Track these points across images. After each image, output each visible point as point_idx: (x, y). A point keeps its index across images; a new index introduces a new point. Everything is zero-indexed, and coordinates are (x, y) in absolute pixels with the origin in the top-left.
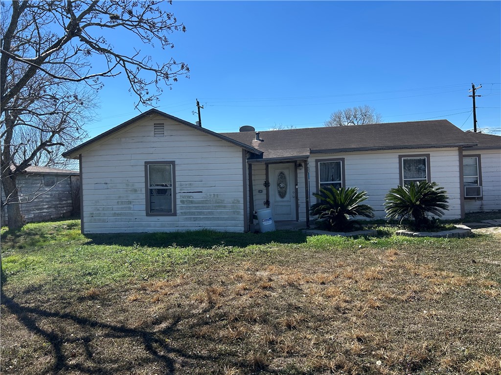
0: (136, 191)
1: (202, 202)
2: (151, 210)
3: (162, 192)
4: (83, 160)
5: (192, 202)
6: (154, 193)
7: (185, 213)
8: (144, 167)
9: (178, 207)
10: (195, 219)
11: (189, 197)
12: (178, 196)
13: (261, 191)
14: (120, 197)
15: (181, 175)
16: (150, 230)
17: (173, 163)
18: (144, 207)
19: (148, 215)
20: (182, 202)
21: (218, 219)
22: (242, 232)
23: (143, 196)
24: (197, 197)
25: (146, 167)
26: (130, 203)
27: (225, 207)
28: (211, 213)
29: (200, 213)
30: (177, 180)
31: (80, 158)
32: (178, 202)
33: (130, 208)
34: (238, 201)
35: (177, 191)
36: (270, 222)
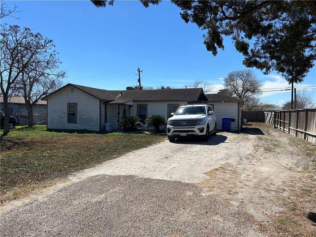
0: (64, 113)
1: (86, 119)
2: (69, 121)
3: (73, 114)
4: (48, 101)
5: (82, 119)
6: (70, 115)
7: (80, 123)
8: (67, 105)
9: (78, 120)
10: (83, 125)
11: (81, 117)
12: (78, 116)
13: (116, 116)
14: (59, 116)
15: (79, 108)
16: (69, 128)
17: (77, 103)
18: (67, 120)
19: (68, 123)
20: (79, 118)
21: (91, 126)
22: (99, 131)
23: (67, 116)
24: (84, 117)
25: (68, 104)
26: (62, 118)
27: (93, 121)
28: (89, 123)
29: (85, 123)
30: (78, 110)
31: (47, 100)
32: (78, 118)
33: (62, 120)
34: (98, 119)
35: (78, 114)
36: (109, 128)
